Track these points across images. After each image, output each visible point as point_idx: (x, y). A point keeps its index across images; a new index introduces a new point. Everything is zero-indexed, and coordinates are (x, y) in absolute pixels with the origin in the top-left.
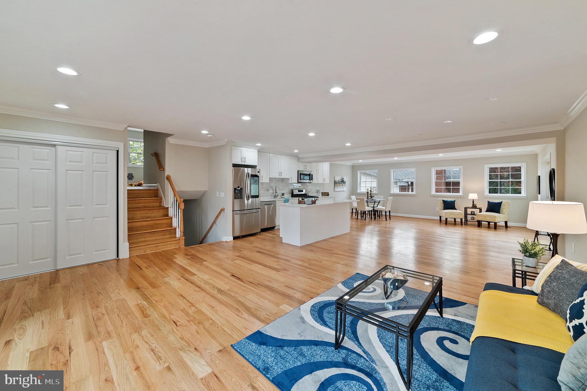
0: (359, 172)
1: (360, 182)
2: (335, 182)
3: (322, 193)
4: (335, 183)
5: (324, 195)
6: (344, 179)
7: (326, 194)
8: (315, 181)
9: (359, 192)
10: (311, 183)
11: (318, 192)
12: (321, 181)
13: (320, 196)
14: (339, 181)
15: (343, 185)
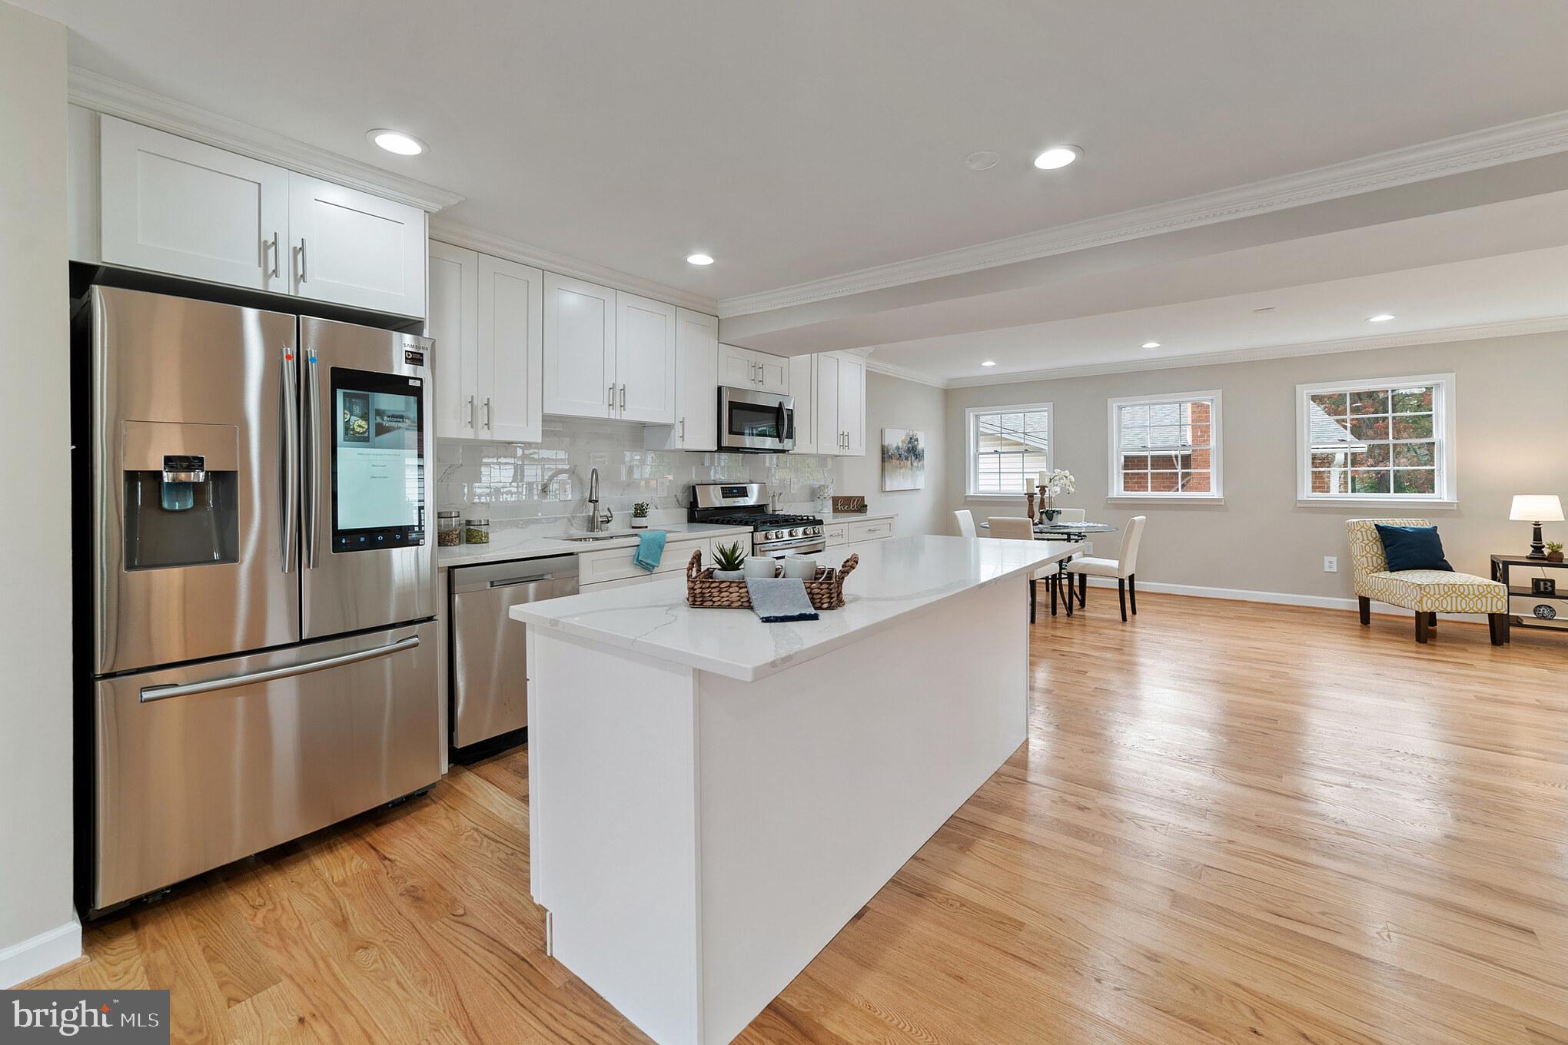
0: (971, 414)
1: (975, 455)
2: (883, 451)
3: (835, 500)
4: (886, 455)
5: (846, 511)
6: (917, 440)
7: (853, 505)
8: (803, 442)
9: (972, 494)
10: (783, 451)
11: (815, 494)
12: (829, 446)
13: (826, 513)
14: (898, 448)
15: (915, 464)
